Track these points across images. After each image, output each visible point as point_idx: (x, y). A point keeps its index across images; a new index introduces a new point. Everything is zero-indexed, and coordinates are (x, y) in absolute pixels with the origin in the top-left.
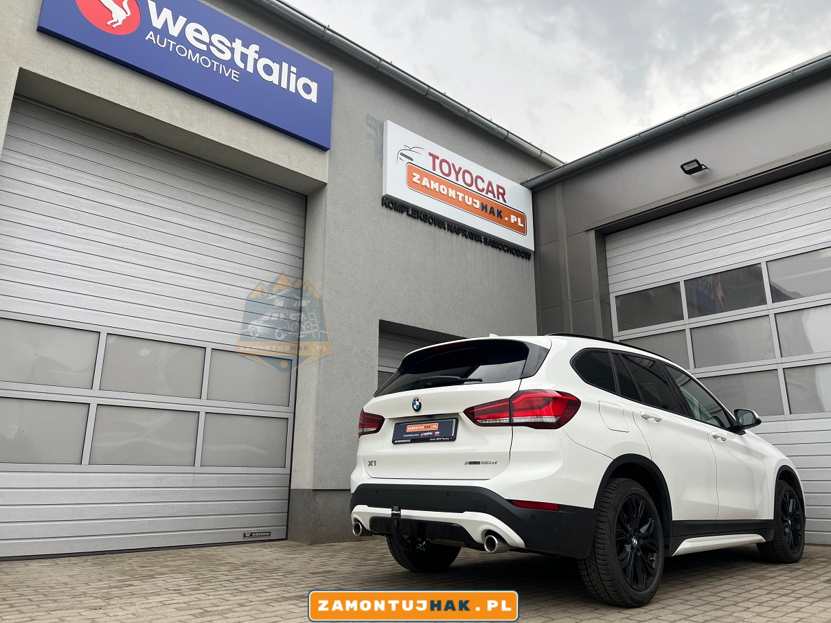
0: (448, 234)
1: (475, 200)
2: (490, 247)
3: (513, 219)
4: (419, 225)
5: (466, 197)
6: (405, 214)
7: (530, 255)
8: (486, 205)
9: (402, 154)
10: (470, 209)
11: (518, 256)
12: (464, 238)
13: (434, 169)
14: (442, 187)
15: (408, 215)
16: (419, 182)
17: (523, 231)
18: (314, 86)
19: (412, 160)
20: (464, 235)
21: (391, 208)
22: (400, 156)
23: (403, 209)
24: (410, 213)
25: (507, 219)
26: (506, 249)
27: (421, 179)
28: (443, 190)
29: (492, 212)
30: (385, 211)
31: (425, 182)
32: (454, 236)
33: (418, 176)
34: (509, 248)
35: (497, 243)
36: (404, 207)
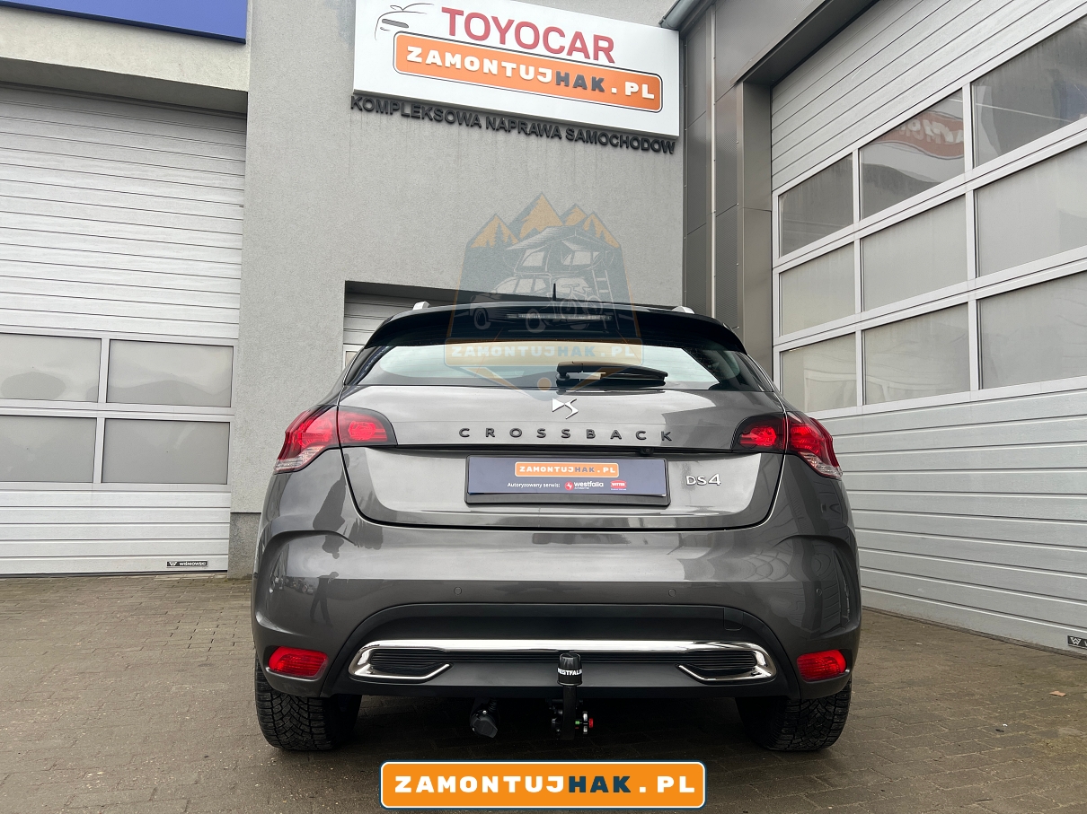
0: (490, 131)
1: (541, 70)
2: (580, 143)
3: (630, 88)
4: (426, 128)
5: (523, 68)
6: (397, 115)
7: (673, 143)
9: (386, 21)
10: (533, 87)
11: (644, 149)
12: (522, 135)
13: (453, 32)
14: (468, 60)
15: (405, 115)
16: (419, 60)
17: (654, 105)
19: (407, 27)
20: (522, 130)
21: (369, 111)
22: (381, 25)
23: (395, 107)
24: (408, 110)
25: (614, 90)
26: (615, 141)
27: (424, 55)
28: (472, 63)
29: (580, 83)
30: (357, 115)
31: (434, 57)
32: (501, 135)
33: (419, 51)
34: (624, 138)
35: (595, 133)
36: (394, 104)
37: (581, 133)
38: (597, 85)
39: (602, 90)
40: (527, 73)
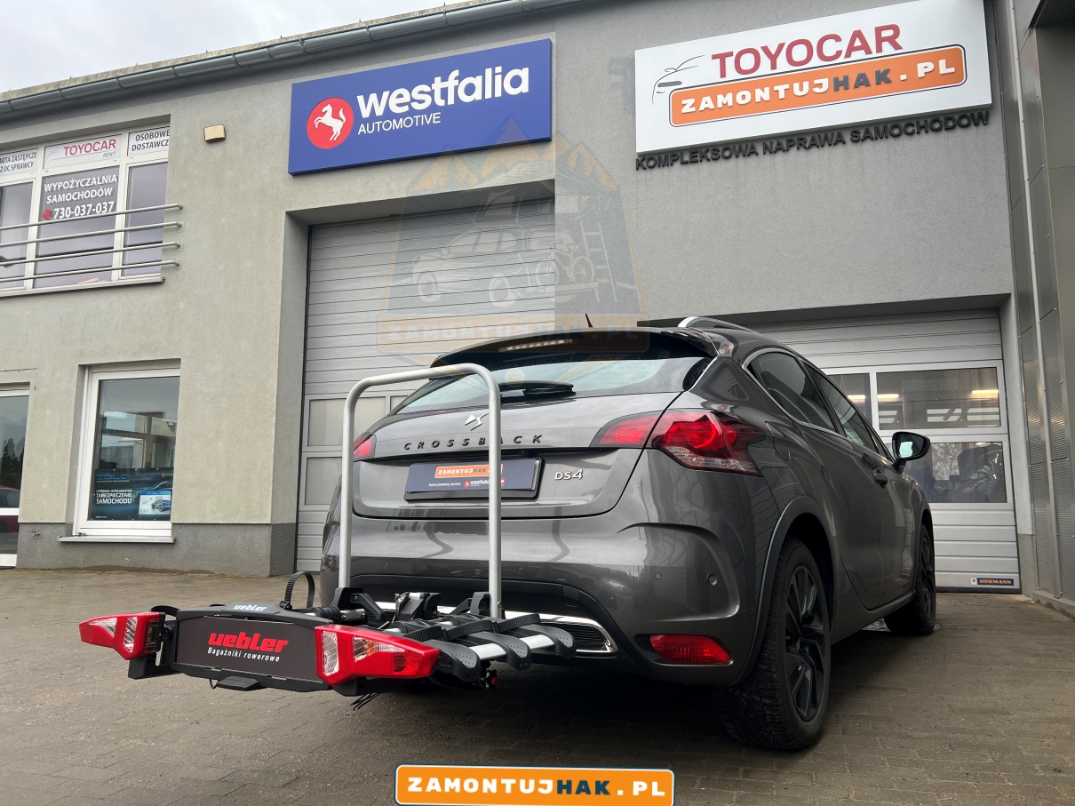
0: (768, 155)
1: (816, 82)
2: (868, 142)
3: (923, 69)
4: (705, 169)
5: (796, 86)
6: (677, 165)
7: (987, 113)
8: (846, 78)
9: (661, 85)
10: (809, 100)
11: (948, 129)
12: (802, 150)
13: (723, 74)
14: (739, 96)
15: (684, 163)
16: (693, 109)
17: (957, 78)
18: (524, 74)
19: (679, 83)
20: (801, 145)
21: (652, 167)
22: (657, 89)
23: (675, 158)
24: (687, 158)
25: (903, 77)
26: (910, 130)
27: (697, 104)
28: (744, 97)
29: (862, 81)
30: (642, 173)
31: (707, 103)
32: (780, 156)
33: (692, 101)
34: (922, 123)
35: (885, 129)
36: (674, 156)
37: (867, 132)
38: (883, 78)
39: (889, 81)
40: (801, 89)
